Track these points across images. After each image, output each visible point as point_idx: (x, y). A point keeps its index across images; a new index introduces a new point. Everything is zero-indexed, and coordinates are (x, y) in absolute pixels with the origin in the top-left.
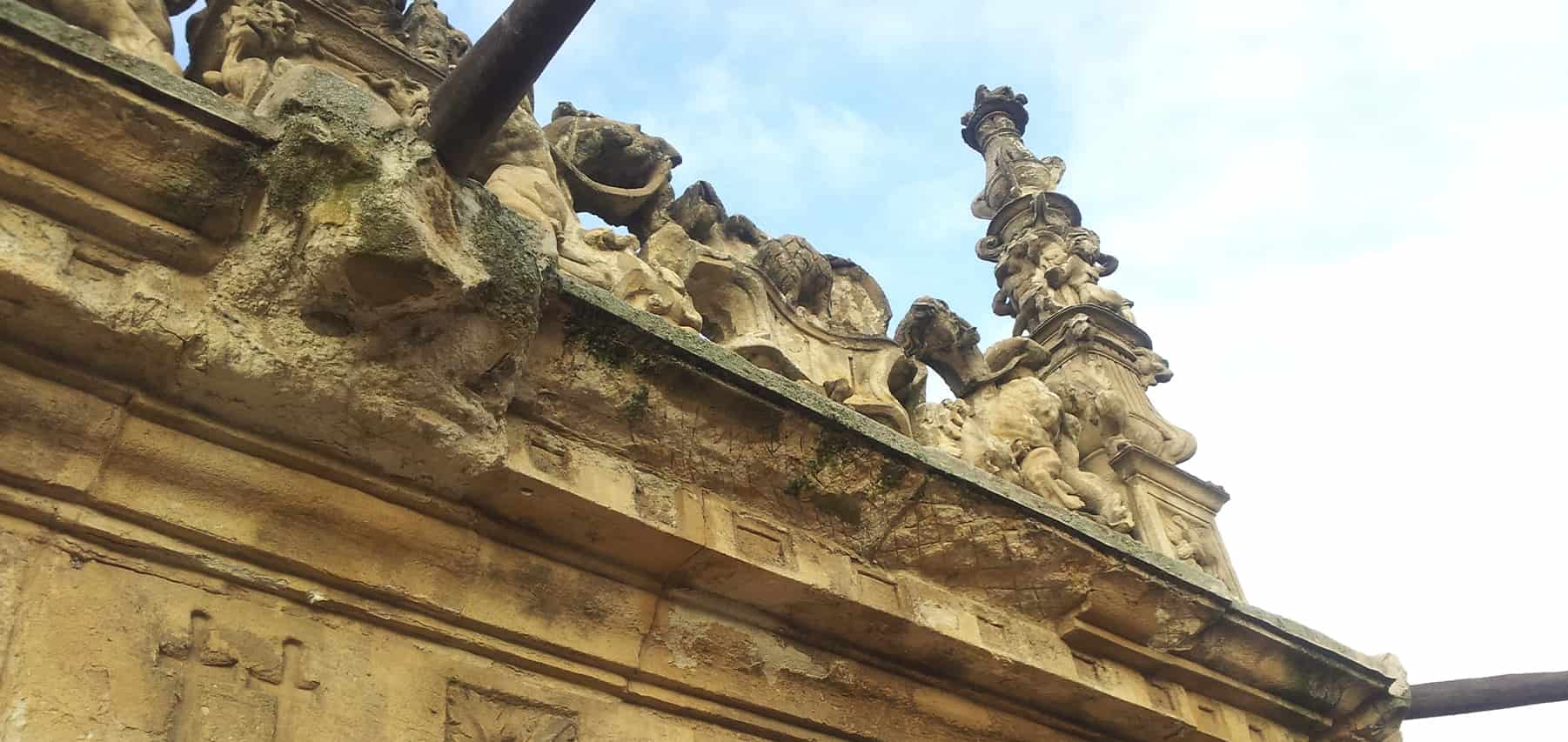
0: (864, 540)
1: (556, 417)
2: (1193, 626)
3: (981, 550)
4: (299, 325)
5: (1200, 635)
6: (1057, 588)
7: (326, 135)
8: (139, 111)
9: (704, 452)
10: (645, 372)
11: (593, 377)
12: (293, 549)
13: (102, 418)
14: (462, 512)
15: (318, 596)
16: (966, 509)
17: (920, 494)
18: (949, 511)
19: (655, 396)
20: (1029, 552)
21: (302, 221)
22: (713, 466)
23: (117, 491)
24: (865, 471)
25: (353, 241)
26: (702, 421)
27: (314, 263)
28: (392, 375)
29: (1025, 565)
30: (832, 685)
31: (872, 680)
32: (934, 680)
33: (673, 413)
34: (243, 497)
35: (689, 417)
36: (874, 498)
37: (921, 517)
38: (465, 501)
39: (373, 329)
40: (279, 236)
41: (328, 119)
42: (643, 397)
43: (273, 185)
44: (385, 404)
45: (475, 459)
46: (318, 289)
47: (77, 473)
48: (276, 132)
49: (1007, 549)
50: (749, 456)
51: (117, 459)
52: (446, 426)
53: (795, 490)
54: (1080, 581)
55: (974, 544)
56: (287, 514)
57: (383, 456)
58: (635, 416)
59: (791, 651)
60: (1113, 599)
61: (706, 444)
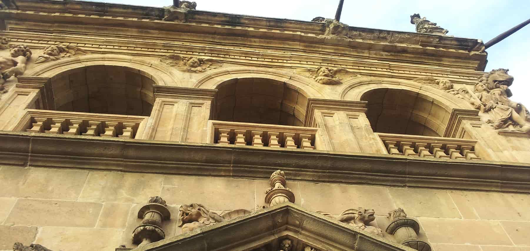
0: (388, 41)
1: (353, 37)
2: (438, 40)
3: (403, 38)
4: (331, 35)
5: (439, 41)
6: (415, 40)
7: (329, 21)
8: (317, 24)
9: (368, 37)
10: (359, 31)
11: (355, 33)
12: (336, 52)
13: (321, 46)
14: (349, 47)
15: (340, 55)
16: (399, 34)
17: (392, 34)
18: (397, 35)
19: (361, 33)
20: (409, 37)
21: (329, 27)
22: (369, 38)
23: (323, 50)
24: (385, 34)
25: (333, 26)
26: (366, 34)
27: (331, 30)
28: (339, 36)
29: (409, 38)
30: (391, 55)
31: (396, 54)
32: (404, 53)
33: (363, 34)
34: (332, 49)
35: (365, 34)
36: (387, 36)
37: (394, 36)
38: (348, 46)
39: (337, 33)
40: (328, 29)
41: (329, 20)
42: (360, 33)
43: (327, 26)
44: (339, 38)
45: (348, 41)
46: (332, 31)
47: (320, 50)
48: (325, 23)
49: (406, 37)
50: (372, 36)
51: (322, 48)
52: (345, 39)
53: (378, 37)
54: (418, 38)
55: (402, 38)
56: (335, 49)
57: (340, 43)
58: (360, 35)
59: (385, 53)
60: (424, 39)
61: (368, 36)
